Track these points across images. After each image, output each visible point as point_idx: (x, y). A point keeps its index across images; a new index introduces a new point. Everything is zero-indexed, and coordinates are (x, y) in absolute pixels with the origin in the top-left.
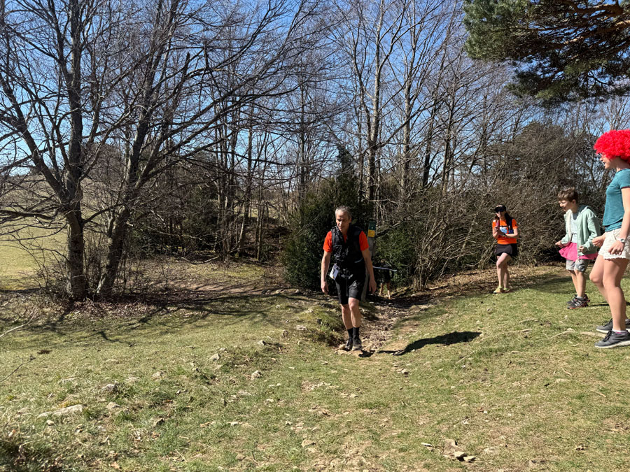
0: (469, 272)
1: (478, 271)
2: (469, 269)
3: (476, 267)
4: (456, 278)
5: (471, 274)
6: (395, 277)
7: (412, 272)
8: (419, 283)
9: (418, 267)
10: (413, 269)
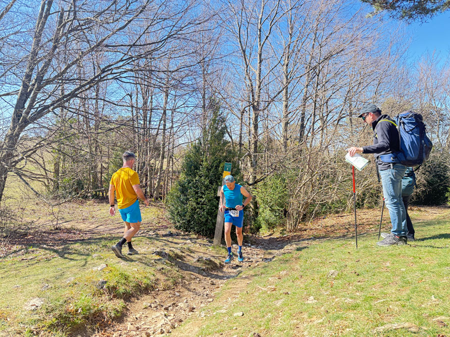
0: (337, 215)
1: (345, 214)
3: (343, 211)
4: (325, 220)
5: (339, 217)
6: (273, 219)
7: (285, 214)
8: (291, 224)
9: (290, 210)
10: (286, 211)
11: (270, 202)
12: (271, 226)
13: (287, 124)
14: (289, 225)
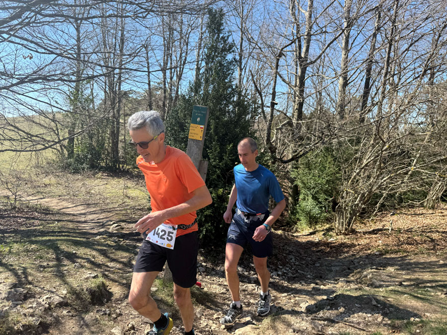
0: (412, 211)
1: (424, 211)
2: (413, 207)
3: (422, 205)
4: (395, 217)
5: (415, 214)
6: (316, 211)
7: (334, 208)
8: (343, 223)
9: (341, 202)
10: (335, 203)
11: (314, 188)
12: (313, 220)
13: (345, 84)
14: (339, 224)
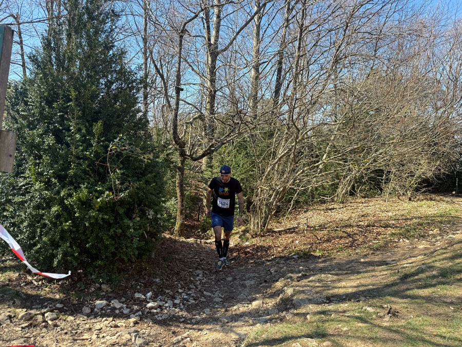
0: (324, 206)
1: (335, 206)
2: (323, 202)
3: (333, 200)
5: (327, 209)
7: (248, 208)
8: (258, 224)
9: (255, 200)
10: (250, 203)
13: (257, 78)
14: (254, 226)
